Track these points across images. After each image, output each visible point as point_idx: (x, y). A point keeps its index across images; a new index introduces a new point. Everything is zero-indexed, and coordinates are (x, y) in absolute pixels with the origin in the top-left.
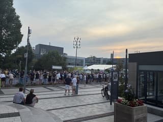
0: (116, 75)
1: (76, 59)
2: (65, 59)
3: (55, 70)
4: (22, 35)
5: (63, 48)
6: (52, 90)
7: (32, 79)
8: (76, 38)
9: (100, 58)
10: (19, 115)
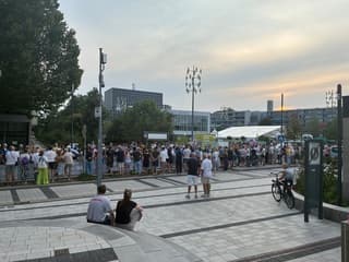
0: (316, 150)
1: (193, 116)
2: (170, 116)
3: (152, 141)
4: (82, 71)
5: (161, 95)
6: (156, 187)
7: (110, 164)
8: (191, 69)
9: (243, 113)
10: (116, 258)
